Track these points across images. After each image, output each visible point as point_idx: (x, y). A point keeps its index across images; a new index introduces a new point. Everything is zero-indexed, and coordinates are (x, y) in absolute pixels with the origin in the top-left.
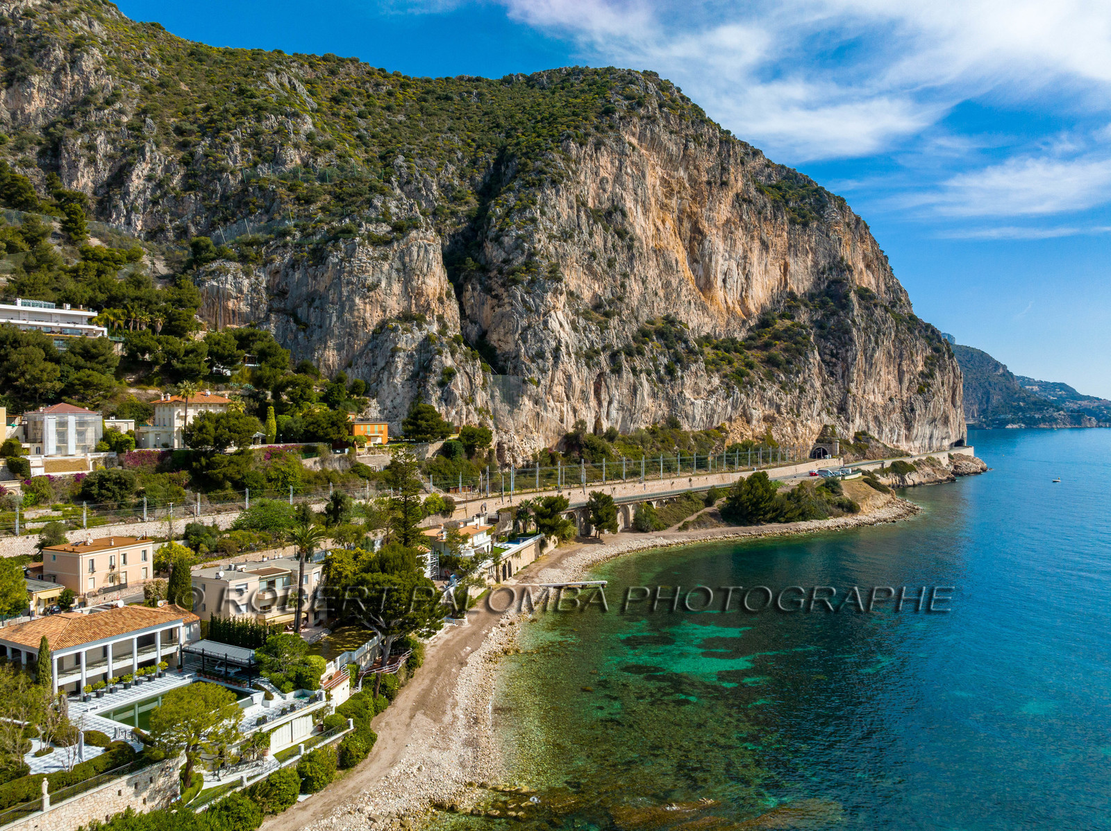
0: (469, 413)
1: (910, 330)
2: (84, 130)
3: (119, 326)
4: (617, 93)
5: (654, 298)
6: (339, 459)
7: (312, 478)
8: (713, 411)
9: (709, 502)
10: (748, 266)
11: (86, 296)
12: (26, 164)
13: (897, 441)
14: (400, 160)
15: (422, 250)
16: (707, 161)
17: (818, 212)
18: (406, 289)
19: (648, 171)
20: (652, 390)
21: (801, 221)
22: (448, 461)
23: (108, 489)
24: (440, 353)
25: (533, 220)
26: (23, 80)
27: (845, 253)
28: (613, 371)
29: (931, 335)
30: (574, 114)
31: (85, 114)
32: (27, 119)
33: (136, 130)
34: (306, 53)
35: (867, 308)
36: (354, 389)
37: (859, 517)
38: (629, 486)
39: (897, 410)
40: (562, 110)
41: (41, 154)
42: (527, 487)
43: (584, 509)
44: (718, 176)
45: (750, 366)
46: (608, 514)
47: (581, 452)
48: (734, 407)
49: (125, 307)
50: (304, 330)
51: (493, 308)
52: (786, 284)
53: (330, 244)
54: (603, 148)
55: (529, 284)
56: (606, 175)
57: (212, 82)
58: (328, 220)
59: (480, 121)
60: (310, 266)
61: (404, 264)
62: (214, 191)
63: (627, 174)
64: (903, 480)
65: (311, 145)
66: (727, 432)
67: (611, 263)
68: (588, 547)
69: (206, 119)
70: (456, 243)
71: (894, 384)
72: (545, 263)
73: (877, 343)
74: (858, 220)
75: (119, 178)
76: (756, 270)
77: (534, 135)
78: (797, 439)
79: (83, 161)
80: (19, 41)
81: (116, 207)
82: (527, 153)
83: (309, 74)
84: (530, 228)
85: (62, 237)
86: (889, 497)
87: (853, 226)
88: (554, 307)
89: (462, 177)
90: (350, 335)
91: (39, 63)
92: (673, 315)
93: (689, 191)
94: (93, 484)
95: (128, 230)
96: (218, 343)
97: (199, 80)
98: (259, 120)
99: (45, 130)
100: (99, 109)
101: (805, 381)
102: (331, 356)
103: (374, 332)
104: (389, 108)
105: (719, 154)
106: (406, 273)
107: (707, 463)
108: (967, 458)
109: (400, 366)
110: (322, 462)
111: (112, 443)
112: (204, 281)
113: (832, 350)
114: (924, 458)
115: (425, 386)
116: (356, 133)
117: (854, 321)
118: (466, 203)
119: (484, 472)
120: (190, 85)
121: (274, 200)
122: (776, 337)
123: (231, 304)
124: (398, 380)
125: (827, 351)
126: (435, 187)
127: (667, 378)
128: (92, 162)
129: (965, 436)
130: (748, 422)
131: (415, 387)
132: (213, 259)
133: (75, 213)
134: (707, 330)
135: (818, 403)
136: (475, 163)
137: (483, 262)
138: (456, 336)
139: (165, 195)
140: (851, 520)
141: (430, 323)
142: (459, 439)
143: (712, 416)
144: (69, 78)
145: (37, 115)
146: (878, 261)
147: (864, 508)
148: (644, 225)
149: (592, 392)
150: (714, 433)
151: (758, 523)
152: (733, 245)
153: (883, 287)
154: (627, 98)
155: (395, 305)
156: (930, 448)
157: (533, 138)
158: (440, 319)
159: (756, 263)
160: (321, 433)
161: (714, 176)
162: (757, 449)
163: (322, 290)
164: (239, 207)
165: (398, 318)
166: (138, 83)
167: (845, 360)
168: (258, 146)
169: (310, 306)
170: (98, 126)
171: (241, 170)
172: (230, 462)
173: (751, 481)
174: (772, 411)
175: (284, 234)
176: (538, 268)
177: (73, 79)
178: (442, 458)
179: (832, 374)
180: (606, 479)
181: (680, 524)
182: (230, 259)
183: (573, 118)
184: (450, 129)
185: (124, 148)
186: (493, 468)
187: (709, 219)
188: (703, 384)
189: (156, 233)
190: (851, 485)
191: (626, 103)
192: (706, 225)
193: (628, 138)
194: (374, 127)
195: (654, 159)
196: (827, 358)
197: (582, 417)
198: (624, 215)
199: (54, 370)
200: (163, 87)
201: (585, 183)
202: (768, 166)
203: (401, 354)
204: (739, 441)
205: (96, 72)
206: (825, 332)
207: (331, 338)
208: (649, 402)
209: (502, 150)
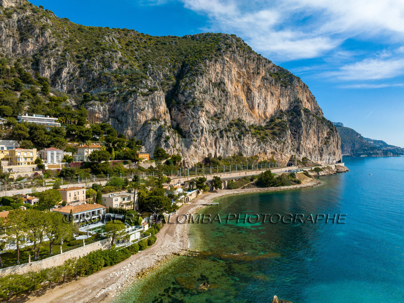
0: (174, 151)
1: (322, 123)
2: (46, 57)
3: (64, 123)
4: (222, 43)
5: (234, 112)
6: (135, 165)
7: (127, 171)
8: (254, 150)
9: (252, 180)
10: (266, 101)
11: (54, 113)
12: (28, 68)
13: (317, 161)
14: (150, 66)
15: (159, 98)
16: (253, 66)
17: (290, 82)
18: (154, 110)
19: (233, 69)
20: (234, 143)
21: (284, 86)
22: (168, 166)
23: (68, 174)
24: (165, 131)
25: (195, 87)
26: (26, 40)
27: (300, 96)
28: (221, 137)
29: (330, 124)
30: (208, 50)
31: (47, 51)
32: (27, 53)
33: (63, 56)
34: (117, 28)
35: (307, 115)
36: (137, 143)
37: (301, 185)
38: (226, 174)
39: (317, 150)
40: (204, 49)
41: (33, 65)
42: (193, 175)
43: (211, 182)
44: (256, 71)
45: (267, 135)
46: (219, 183)
47: (210, 164)
48: (261, 149)
49: (65, 116)
50: (121, 124)
51: (181, 116)
52: (279, 107)
53: (129, 95)
54: (217, 62)
55: (193, 108)
56: (218, 71)
57: (86, 39)
58: (128, 87)
59: (176, 52)
60: (123, 103)
61: (153, 102)
62: (90, 77)
63: (225, 70)
64: (318, 174)
65: (121, 62)
66: (258, 157)
67: (220, 101)
68: (213, 194)
69: (86, 53)
70: (169, 94)
71: (316, 141)
72: (198, 101)
73: (310, 127)
74: (304, 85)
75: (58, 73)
76: (269, 102)
77: (194, 57)
78: (282, 160)
79: (47, 67)
80: (24, 27)
81: (58, 82)
82: (192, 64)
83: (118, 36)
84: (194, 90)
85: (42, 93)
86: (311, 179)
87: (303, 87)
88: (201, 116)
89: (170, 71)
90: (136, 125)
91: (31, 34)
92: (241, 118)
93: (247, 76)
94: (64, 172)
95: (62, 90)
96: (95, 128)
97: (82, 39)
98: (104, 53)
99: (33, 56)
100: (51, 50)
101: (285, 140)
102: (129, 132)
103: (143, 124)
104: (145, 47)
105: (257, 63)
106: (154, 105)
107: (251, 167)
108: (342, 167)
109: (152, 136)
110: (129, 166)
111: (67, 160)
112: (88, 108)
113: (295, 130)
114: (326, 167)
115: (160, 142)
116: (135, 57)
117: (302, 120)
118: (172, 80)
119: (179, 170)
120: (80, 40)
121: (110, 81)
122: (276, 125)
123: (97, 115)
124: (151, 140)
125: (293, 130)
126: (161, 75)
127: (239, 139)
128: (49, 67)
129: (342, 159)
130: (266, 154)
131: (157, 142)
132: (91, 100)
133: (46, 85)
134: (252, 123)
135: (290, 148)
136: (174, 67)
137: (178, 101)
138: (170, 126)
139: (73, 78)
140: (298, 186)
141: (161, 121)
142: (171, 159)
143: (253, 152)
144: (41, 39)
145: (31, 51)
146: (312, 99)
147: (303, 182)
148: (231, 88)
149: (214, 144)
150: (254, 158)
151: (268, 187)
152: (261, 94)
153: (313, 108)
154: (226, 44)
155: (150, 116)
156: (329, 163)
157: (194, 59)
158: (164, 120)
159: (269, 100)
160: (129, 157)
161: (255, 71)
162: (268, 163)
163: (126, 110)
164: (98, 83)
165: (151, 120)
166: (63, 40)
167: (299, 133)
168: (104, 62)
169: (122, 116)
170: (51, 55)
171: (98, 70)
172: (103, 166)
173: (265, 173)
174: (274, 150)
175: (114, 92)
176: (196, 103)
177: (42, 39)
178: (166, 165)
179: (295, 138)
180: (218, 172)
181: (242, 187)
182: (96, 100)
183: (207, 51)
184: (166, 55)
185: (59, 63)
186: (182, 168)
187: (253, 85)
188: (250, 141)
189: (71, 91)
190: (299, 174)
191: (225, 46)
192: (252, 87)
193: (226, 58)
194: (141, 54)
195: (234, 65)
196: (293, 132)
197: (210, 152)
198: (224, 84)
199: (48, 137)
200: (71, 41)
201: (212, 74)
202: (274, 66)
203: (152, 132)
204: (263, 160)
205: (50, 37)
206: (293, 123)
207: (129, 126)
208: (232, 147)
209: (184, 63)
